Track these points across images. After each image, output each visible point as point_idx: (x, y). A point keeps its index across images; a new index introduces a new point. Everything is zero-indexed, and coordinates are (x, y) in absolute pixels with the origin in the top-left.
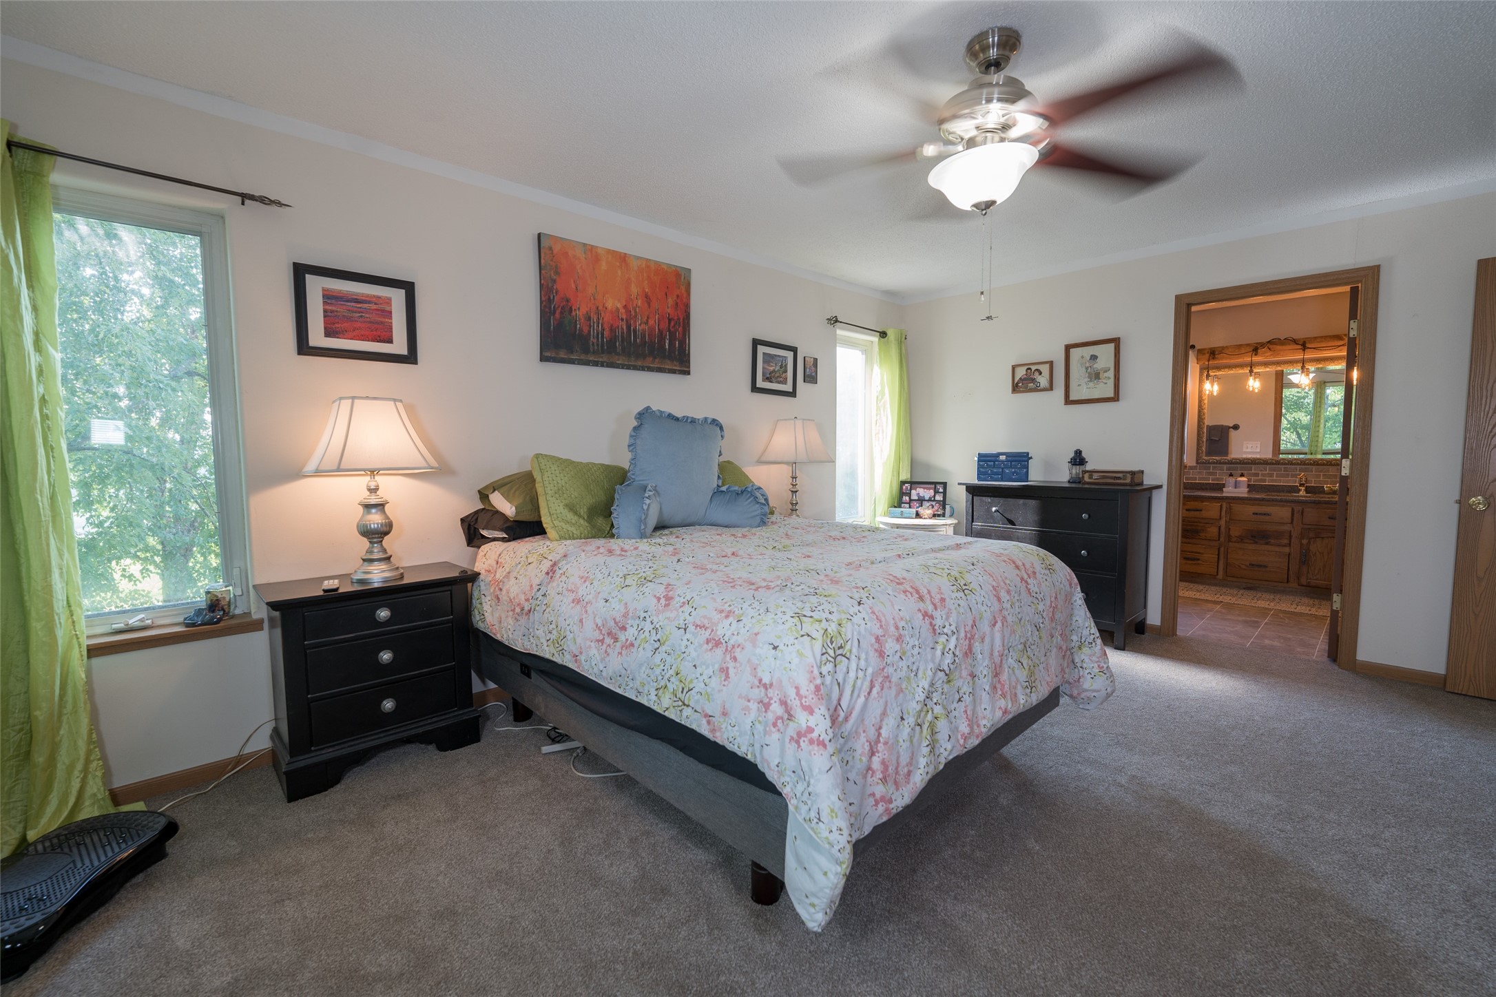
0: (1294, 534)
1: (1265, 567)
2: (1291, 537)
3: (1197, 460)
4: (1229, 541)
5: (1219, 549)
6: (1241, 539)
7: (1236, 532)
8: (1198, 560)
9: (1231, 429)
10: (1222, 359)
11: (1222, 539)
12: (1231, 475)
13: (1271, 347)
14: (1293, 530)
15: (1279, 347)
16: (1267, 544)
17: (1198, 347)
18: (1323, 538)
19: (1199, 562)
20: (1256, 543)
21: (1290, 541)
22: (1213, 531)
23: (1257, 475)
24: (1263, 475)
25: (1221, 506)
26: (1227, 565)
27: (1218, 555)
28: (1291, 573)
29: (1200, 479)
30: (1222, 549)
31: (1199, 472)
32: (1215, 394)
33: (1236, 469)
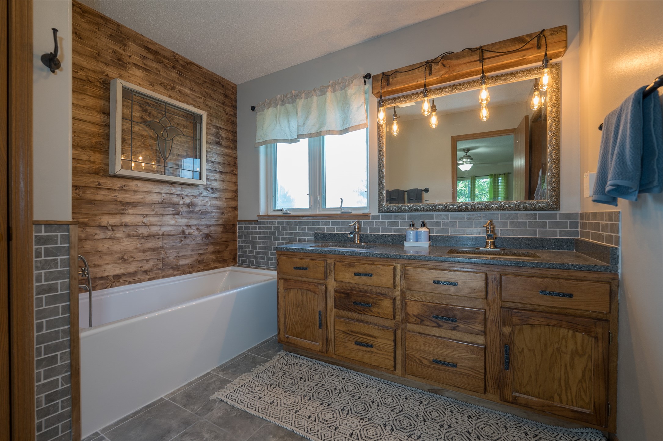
0: (491, 316)
1: (455, 366)
2: (486, 319)
3: (379, 207)
4: (407, 321)
5: (395, 332)
6: (421, 320)
7: (414, 309)
8: (371, 346)
9: (424, 192)
10: (397, 83)
11: (398, 317)
12: (412, 225)
13: (445, 62)
14: (487, 309)
15: (454, 62)
16: (454, 329)
17: (372, 75)
18: (533, 326)
19: (373, 349)
20: (439, 326)
21: (486, 327)
22: (386, 304)
23: (438, 224)
24: (445, 224)
25: (395, 268)
26: (406, 356)
27: (395, 341)
28: (489, 377)
29: (384, 230)
30: (399, 332)
31: (382, 223)
32: (395, 134)
33: (417, 218)
